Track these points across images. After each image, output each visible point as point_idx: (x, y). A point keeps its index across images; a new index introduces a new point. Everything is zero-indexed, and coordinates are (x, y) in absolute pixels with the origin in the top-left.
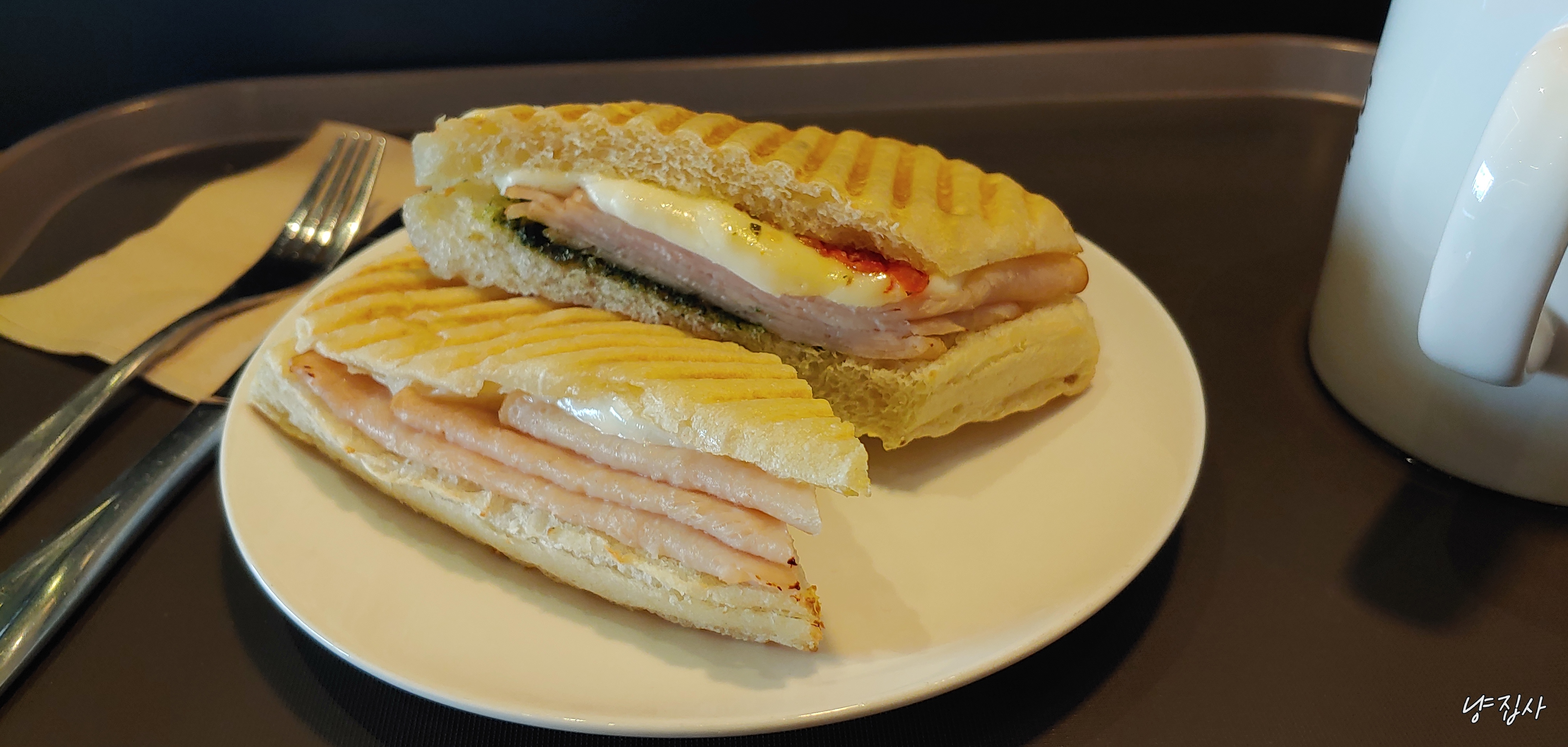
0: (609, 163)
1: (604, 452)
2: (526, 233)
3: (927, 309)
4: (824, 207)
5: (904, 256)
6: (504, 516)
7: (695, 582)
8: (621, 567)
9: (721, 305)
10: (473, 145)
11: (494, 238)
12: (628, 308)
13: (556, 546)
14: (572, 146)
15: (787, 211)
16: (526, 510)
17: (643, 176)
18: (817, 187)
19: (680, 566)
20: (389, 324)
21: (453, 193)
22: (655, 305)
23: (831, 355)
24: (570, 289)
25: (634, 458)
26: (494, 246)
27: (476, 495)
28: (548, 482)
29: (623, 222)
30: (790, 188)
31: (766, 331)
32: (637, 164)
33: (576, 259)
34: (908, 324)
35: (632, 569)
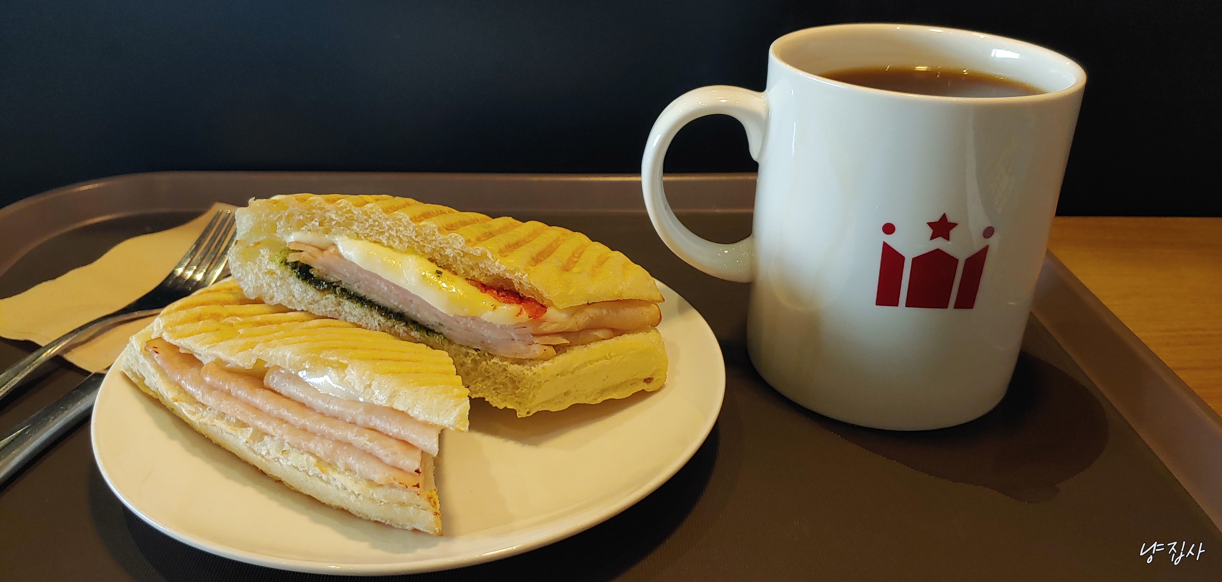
0: (353, 230)
1: (320, 403)
2: (299, 271)
3: (544, 328)
4: (483, 263)
5: (533, 295)
6: (259, 444)
7: (363, 485)
8: (324, 477)
9: (418, 320)
10: (271, 216)
11: (281, 273)
12: (360, 320)
13: (288, 463)
14: (332, 220)
15: (460, 264)
16: (272, 440)
17: (373, 239)
18: (478, 250)
19: (357, 475)
20: (211, 324)
21: (259, 246)
22: (377, 319)
23: (484, 355)
24: (325, 306)
25: (336, 408)
26: (281, 279)
27: (244, 429)
28: (287, 422)
29: (358, 266)
30: (462, 250)
31: (445, 338)
32: (370, 232)
33: (328, 288)
34: (532, 336)
35: (330, 478)
